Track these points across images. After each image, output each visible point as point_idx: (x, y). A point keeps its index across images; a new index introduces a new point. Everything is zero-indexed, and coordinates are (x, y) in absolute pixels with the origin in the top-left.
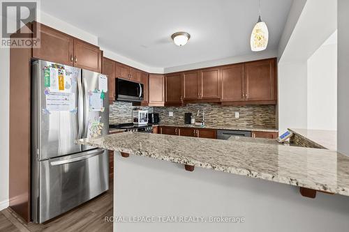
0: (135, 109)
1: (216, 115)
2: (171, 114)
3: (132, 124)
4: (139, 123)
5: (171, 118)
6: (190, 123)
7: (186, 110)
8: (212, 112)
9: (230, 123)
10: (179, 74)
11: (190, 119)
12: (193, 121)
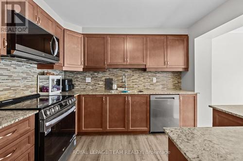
0: (43, 74)
1: (137, 81)
2: (88, 80)
3: (37, 96)
4: (51, 93)
5: (88, 84)
6: (111, 89)
7: (107, 75)
8: (133, 78)
9: (149, 87)
10: (103, 37)
11: (112, 84)
12: (115, 86)
